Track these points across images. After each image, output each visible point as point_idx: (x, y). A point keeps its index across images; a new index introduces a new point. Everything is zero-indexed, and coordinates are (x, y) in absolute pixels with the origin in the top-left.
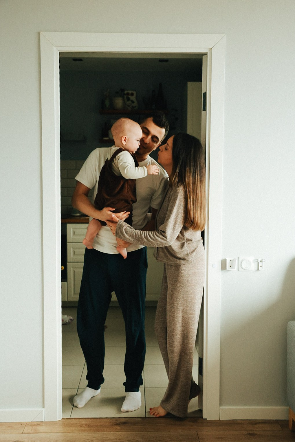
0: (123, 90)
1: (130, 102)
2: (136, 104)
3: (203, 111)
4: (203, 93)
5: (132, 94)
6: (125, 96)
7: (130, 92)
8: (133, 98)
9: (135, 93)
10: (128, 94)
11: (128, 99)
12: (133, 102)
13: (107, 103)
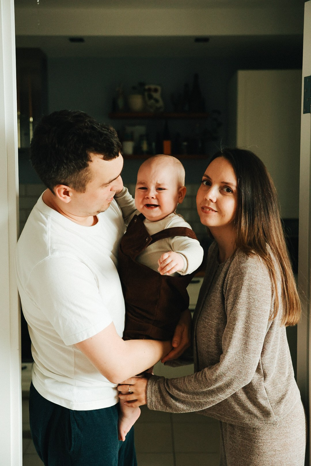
0: (142, 84)
1: (152, 101)
2: (161, 104)
3: (304, 113)
4: (305, 78)
5: (156, 90)
6: (146, 94)
7: (153, 87)
8: (157, 95)
9: (159, 88)
10: (149, 90)
11: (151, 97)
12: (157, 101)
13: (120, 103)
